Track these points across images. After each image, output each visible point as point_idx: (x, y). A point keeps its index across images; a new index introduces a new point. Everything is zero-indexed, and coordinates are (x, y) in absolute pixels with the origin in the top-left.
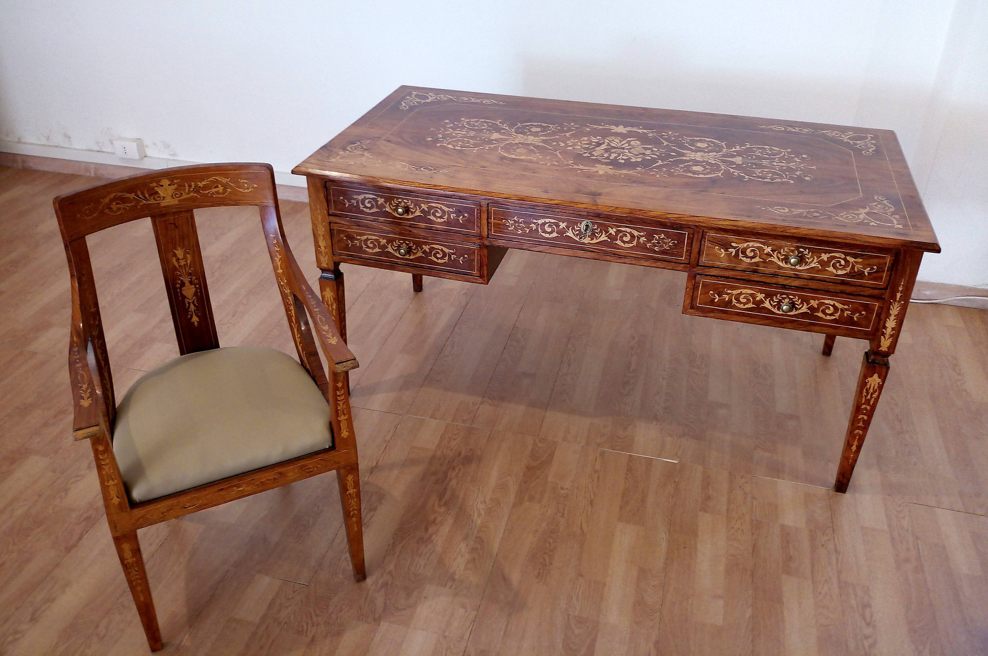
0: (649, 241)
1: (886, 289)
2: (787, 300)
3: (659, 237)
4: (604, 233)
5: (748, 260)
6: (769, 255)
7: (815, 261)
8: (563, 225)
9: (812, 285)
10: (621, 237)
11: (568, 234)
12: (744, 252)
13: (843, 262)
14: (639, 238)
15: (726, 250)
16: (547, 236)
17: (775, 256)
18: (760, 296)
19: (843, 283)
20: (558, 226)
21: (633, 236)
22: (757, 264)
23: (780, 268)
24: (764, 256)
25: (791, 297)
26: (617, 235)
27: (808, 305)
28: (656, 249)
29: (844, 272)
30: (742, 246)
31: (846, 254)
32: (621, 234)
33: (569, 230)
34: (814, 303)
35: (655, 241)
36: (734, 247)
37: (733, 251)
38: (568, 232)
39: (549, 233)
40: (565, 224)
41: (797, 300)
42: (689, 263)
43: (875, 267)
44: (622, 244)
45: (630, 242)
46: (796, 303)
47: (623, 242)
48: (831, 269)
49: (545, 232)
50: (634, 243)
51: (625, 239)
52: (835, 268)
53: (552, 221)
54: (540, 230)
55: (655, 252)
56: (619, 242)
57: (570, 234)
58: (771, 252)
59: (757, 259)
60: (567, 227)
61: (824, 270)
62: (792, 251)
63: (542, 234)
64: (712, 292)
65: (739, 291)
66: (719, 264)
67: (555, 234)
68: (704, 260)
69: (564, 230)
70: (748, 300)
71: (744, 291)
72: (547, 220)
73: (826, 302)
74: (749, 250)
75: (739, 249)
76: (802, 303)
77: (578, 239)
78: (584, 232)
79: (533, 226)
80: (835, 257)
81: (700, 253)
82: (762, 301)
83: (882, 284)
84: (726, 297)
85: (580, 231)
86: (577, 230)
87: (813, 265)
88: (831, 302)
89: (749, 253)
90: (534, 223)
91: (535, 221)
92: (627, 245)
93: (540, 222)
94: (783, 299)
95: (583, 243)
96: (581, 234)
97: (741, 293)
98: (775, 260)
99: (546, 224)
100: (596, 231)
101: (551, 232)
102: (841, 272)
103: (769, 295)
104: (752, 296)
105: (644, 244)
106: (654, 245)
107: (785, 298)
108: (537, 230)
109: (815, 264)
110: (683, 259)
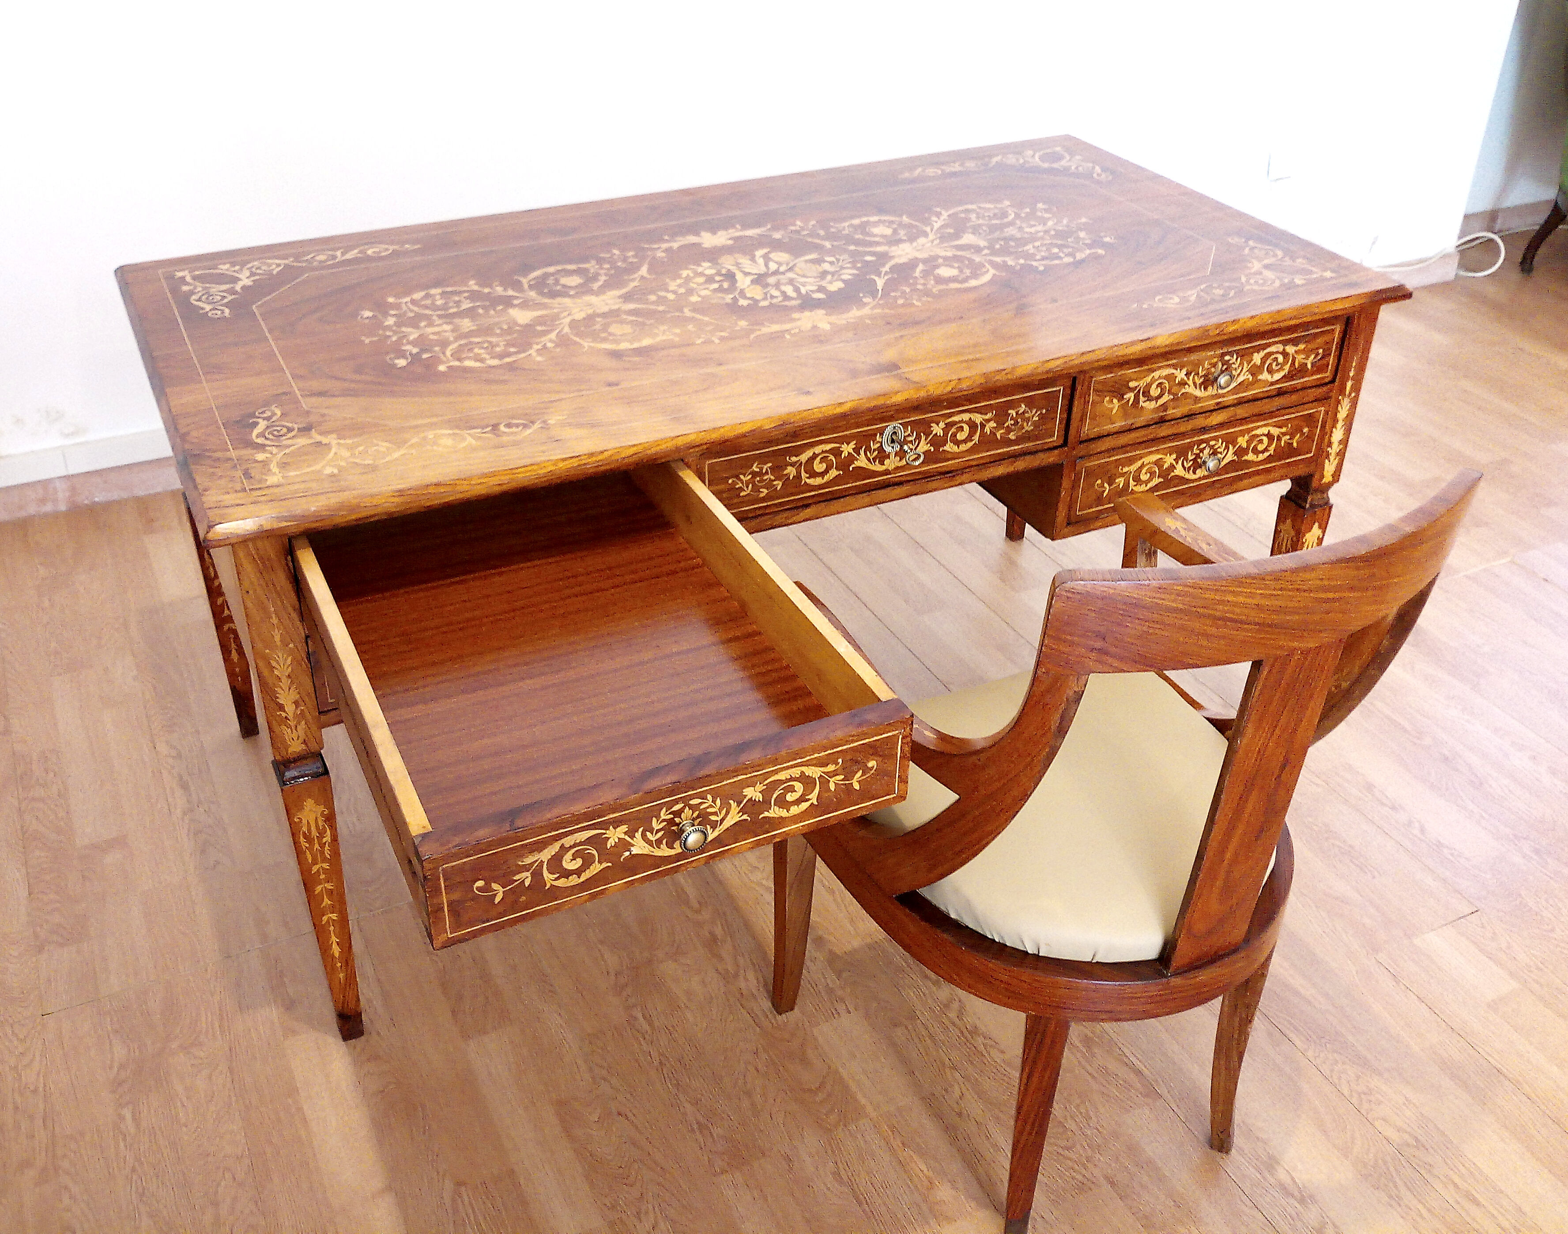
0: (1001, 424)
1: (1333, 381)
2: (1206, 451)
3: (1017, 413)
4: (923, 438)
5: (1151, 405)
6: (1183, 384)
7: (1245, 370)
8: (847, 449)
9: (1241, 412)
10: (954, 435)
11: (857, 464)
12: (1146, 393)
13: (1281, 358)
14: (983, 426)
15: (1121, 398)
16: (819, 481)
17: (1190, 382)
18: (1170, 459)
19: (1280, 393)
20: (837, 452)
21: (973, 426)
22: (1164, 407)
23: (1197, 399)
24: (1175, 389)
25: (1212, 443)
26: (946, 433)
27: (1234, 447)
28: (1011, 437)
29: (1282, 374)
30: (1142, 383)
31: (1285, 343)
32: (953, 430)
33: (859, 454)
34: (1242, 441)
35: (1010, 422)
36: (1132, 390)
37: (1130, 396)
38: (857, 460)
39: (822, 474)
40: (852, 445)
41: (1220, 445)
42: (1065, 443)
43: (1321, 351)
44: (955, 449)
45: (969, 438)
46: (1219, 450)
47: (958, 443)
48: (1265, 376)
49: (813, 474)
50: (976, 438)
51: (961, 436)
52: (1270, 371)
53: (828, 447)
54: (804, 475)
55: (1010, 443)
56: (950, 447)
57: (861, 462)
58: (1186, 378)
59: (1166, 398)
60: (857, 450)
61: (1256, 381)
62: (1214, 365)
63: (808, 481)
64: (1099, 482)
65: (1139, 463)
66: (1109, 427)
67: (834, 473)
68: (1088, 429)
69: (851, 459)
70: (1152, 474)
71: (1146, 460)
72: (818, 449)
73: (1258, 432)
74: (1154, 386)
75: (1139, 391)
76: (1227, 448)
77: (878, 467)
78: (888, 449)
79: (791, 471)
80: (1270, 354)
81: (1082, 420)
82: (1172, 467)
83: (1328, 375)
84: (1120, 481)
85: (881, 449)
86: (874, 450)
87: (1241, 379)
88: (1265, 430)
89: (1154, 392)
90: (792, 465)
91: (794, 459)
92: (964, 447)
93: (804, 457)
94: (1202, 451)
95: (887, 472)
96: (882, 456)
97: (1143, 466)
98: (1190, 389)
99: (815, 458)
100: (910, 439)
101: (826, 472)
102: (1277, 376)
103: (1181, 453)
104: (1158, 463)
105: (993, 434)
106: (1009, 430)
107: (1204, 448)
108: (798, 477)
109: (1245, 376)
110: (1055, 439)
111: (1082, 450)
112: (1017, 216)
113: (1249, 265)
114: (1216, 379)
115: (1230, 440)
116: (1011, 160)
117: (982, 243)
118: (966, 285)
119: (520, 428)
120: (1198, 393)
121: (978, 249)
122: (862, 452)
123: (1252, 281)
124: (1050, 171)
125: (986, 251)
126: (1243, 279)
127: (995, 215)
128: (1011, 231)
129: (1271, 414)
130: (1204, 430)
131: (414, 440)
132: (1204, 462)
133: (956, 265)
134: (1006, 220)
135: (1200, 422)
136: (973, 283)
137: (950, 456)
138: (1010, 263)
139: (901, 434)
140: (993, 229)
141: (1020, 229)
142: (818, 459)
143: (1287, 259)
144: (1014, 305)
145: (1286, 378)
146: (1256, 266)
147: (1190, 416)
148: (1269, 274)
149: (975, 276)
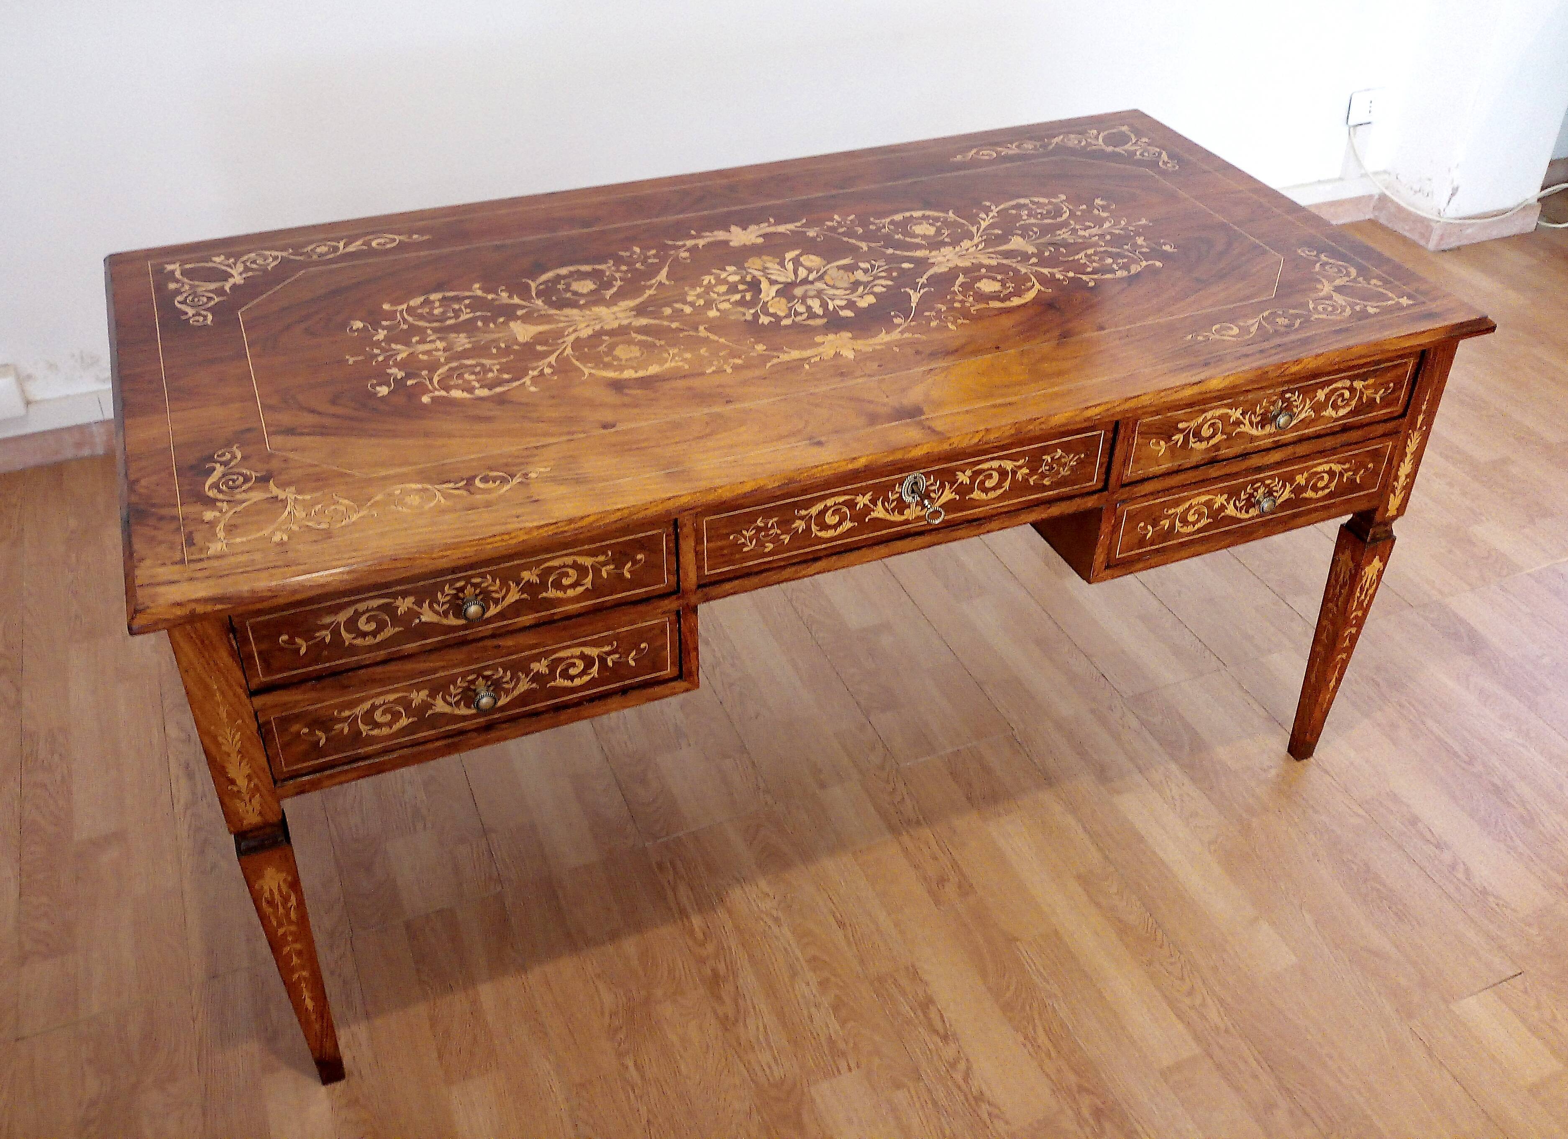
0: (1033, 471)
1: (1403, 415)
2: (1261, 490)
3: (1052, 459)
4: (947, 485)
5: (1203, 445)
6: (1238, 423)
7: (1307, 406)
8: (862, 501)
9: (1302, 449)
10: (982, 482)
11: (874, 515)
12: (1197, 434)
13: (1346, 394)
14: (1014, 473)
15: (1169, 439)
16: (830, 533)
17: (1246, 421)
18: (1220, 500)
19: (1345, 429)
20: (851, 505)
21: (1003, 473)
22: (1216, 447)
23: (1253, 439)
24: (1228, 429)
25: (1268, 481)
26: (972, 481)
27: (1292, 484)
28: (1046, 482)
29: (1349, 409)
30: (1193, 424)
31: (1353, 378)
32: (981, 477)
33: (875, 505)
34: (1301, 479)
35: (1044, 468)
36: (1182, 431)
37: (1179, 437)
38: (874, 511)
39: (835, 527)
40: (868, 496)
41: (1276, 485)
42: (1105, 488)
43: (1392, 385)
44: (983, 496)
45: (999, 486)
46: (1275, 488)
47: (986, 490)
48: (1329, 412)
49: (824, 527)
50: (1007, 485)
51: (989, 484)
52: (1335, 407)
53: (841, 499)
54: (814, 528)
55: (1045, 488)
56: (977, 495)
57: (879, 512)
58: (1241, 417)
59: (1219, 437)
60: (874, 501)
61: (1318, 418)
62: (1274, 403)
63: (819, 534)
64: (1142, 524)
65: (1187, 505)
66: (1155, 469)
67: (847, 525)
68: (1131, 472)
69: (867, 510)
70: (1201, 515)
71: (1194, 502)
72: (830, 502)
73: (1319, 469)
74: (1206, 426)
75: (1190, 431)
76: (1284, 486)
77: (896, 517)
78: (908, 499)
79: (800, 525)
80: (1336, 389)
81: (1125, 463)
82: (1223, 508)
83: (1398, 409)
84: (1166, 523)
85: (900, 500)
86: (893, 501)
87: (1303, 416)
88: (1326, 467)
89: (1206, 432)
90: (802, 518)
91: (803, 512)
92: (992, 495)
93: (814, 511)
94: (1256, 490)
95: (907, 522)
96: (902, 506)
97: (1191, 507)
98: (1246, 428)
99: (827, 510)
100: (933, 488)
101: (840, 523)
102: (1342, 412)
103: (1233, 493)
104: (1208, 504)
105: (1026, 480)
106: (1043, 476)
107: (1259, 487)
108: (808, 529)
109: (1306, 413)
110: (1095, 482)
111: (1124, 493)
112: (1072, 214)
113: (1319, 286)
114: (1275, 417)
115: (1288, 479)
116: (1073, 141)
117: (1031, 250)
118: (1008, 304)
119: (498, 482)
120: (1254, 432)
121: (1025, 257)
122: (879, 503)
123: (1320, 308)
124: (1114, 157)
125: (1034, 260)
126: (1311, 306)
127: (1049, 212)
128: (1064, 234)
129: (1334, 451)
130: (1259, 469)
131: (379, 497)
132: (1259, 502)
133: (999, 277)
134: (1059, 220)
135: (1255, 461)
136: (1016, 301)
137: (977, 504)
138: (1059, 276)
139: (923, 483)
140: (1046, 230)
141: (1074, 231)
142: (830, 512)
143: (1361, 279)
144: (1057, 333)
145: (1352, 413)
146: (1326, 288)
147: (1245, 455)
148: (1339, 299)
149: (1018, 293)
